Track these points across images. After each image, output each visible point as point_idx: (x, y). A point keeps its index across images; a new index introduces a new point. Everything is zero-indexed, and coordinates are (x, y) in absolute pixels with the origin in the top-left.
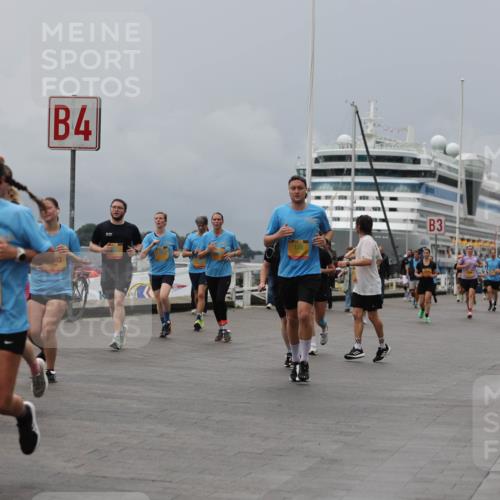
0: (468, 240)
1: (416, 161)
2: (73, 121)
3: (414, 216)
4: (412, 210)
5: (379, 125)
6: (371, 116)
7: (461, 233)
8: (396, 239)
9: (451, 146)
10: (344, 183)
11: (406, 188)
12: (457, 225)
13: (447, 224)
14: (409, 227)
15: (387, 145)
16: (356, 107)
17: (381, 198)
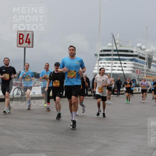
0: (149, 77)
1: (132, 52)
2: (25, 39)
3: (132, 69)
4: (131, 67)
5: (121, 40)
6: (118, 38)
7: (146, 74)
8: (126, 76)
9: (143, 47)
10: (109, 59)
11: (129, 60)
12: (145, 72)
13: (142, 71)
14: (130, 72)
15: (123, 47)
16: (113, 35)
17: (121, 63)
